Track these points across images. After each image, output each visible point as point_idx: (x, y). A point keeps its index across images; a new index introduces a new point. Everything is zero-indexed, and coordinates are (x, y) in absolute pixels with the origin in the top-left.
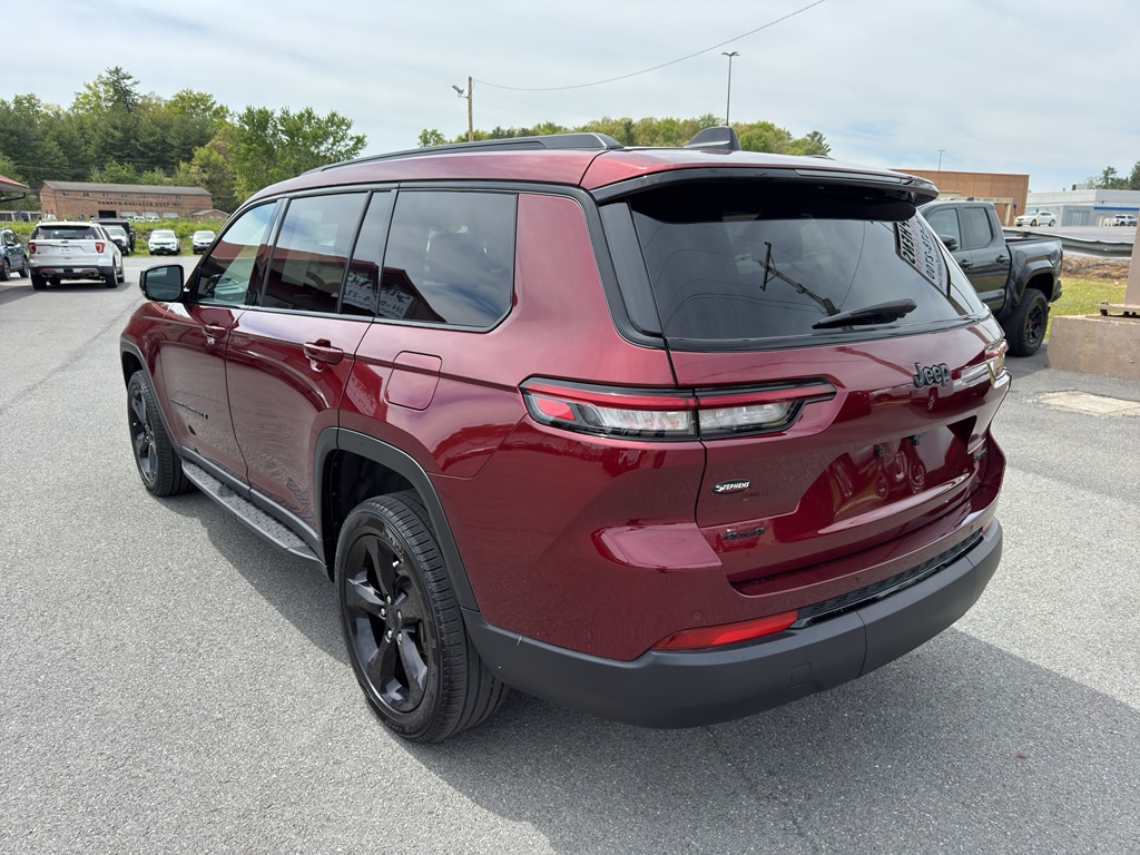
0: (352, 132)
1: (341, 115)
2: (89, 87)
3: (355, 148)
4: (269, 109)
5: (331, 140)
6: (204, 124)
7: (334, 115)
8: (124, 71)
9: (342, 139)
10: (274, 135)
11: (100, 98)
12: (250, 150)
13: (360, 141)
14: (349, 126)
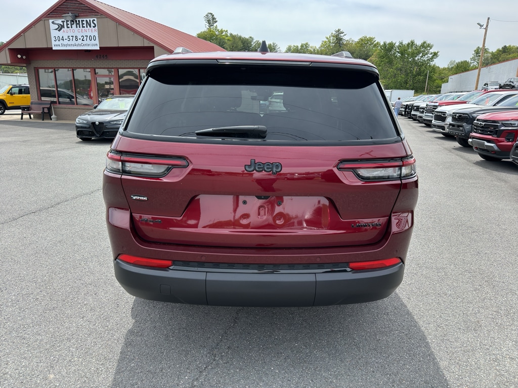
0: (432, 51)
1: (428, 42)
2: (327, 38)
3: (432, 58)
4: (394, 42)
5: (421, 55)
6: (368, 51)
7: (425, 43)
8: (341, 30)
9: (427, 54)
10: (395, 53)
11: (330, 42)
12: (382, 61)
13: (435, 55)
14: (431, 48)
